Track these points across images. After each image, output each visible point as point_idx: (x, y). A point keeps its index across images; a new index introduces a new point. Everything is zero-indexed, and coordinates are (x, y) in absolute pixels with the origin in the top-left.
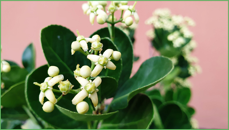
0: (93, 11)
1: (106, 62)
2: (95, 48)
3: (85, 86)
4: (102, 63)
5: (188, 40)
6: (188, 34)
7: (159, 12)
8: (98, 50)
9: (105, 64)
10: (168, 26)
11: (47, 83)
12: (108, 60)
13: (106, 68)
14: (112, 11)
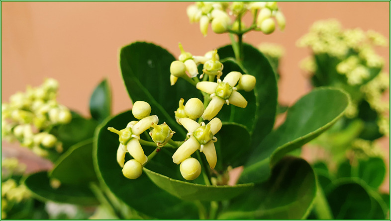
0: (205, 13)
1: (230, 92)
2: (210, 71)
3: (194, 132)
4: (222, 94)
5: (375, 72)
6: (373, 59)
7: (320, 26)
8: (215, 74)
9: (227, 96)
10: (337, 49)
11: (131, 129)
12: (233, 90)
13: (230, 104)
14: (238, 11)
